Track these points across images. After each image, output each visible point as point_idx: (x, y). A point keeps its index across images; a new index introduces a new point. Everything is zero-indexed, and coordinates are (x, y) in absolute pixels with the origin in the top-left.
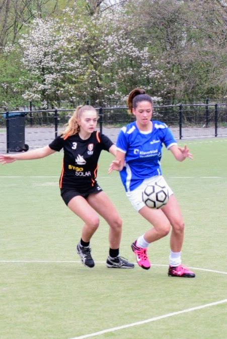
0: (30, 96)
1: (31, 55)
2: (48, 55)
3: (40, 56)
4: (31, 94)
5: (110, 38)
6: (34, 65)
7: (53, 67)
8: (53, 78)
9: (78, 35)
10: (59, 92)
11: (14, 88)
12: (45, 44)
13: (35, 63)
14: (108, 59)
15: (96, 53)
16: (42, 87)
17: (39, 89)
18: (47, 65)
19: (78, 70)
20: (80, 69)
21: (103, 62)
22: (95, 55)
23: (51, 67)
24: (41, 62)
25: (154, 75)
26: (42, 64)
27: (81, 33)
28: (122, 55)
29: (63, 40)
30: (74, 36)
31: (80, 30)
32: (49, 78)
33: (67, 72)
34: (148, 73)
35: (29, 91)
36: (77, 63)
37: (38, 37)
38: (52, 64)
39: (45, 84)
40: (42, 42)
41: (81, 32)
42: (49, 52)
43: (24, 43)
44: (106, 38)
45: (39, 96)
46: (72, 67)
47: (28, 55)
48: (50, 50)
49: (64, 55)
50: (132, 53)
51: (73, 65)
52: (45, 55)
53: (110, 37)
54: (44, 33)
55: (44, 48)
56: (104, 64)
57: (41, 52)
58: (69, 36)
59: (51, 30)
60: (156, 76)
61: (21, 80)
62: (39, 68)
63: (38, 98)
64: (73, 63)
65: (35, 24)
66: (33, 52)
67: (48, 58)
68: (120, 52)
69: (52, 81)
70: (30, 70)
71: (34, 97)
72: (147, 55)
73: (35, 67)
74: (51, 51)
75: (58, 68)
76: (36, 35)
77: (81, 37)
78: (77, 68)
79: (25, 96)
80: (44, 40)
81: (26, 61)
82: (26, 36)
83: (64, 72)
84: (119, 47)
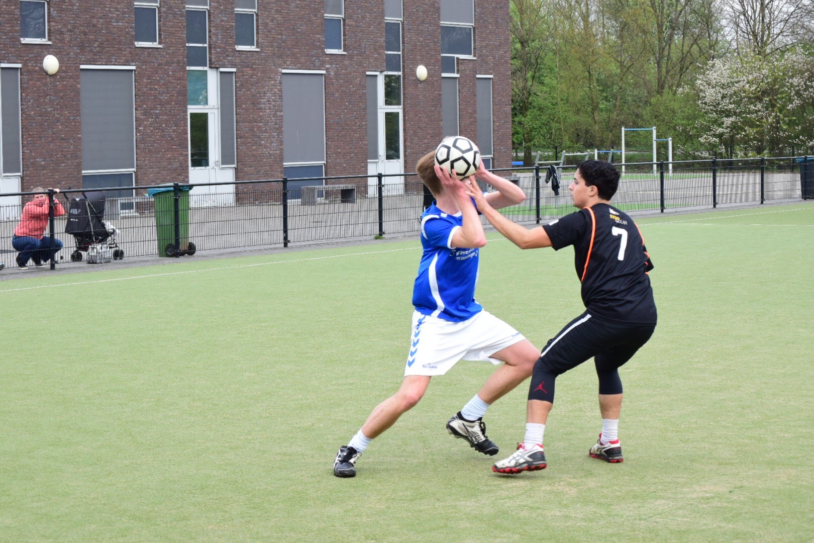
0: (707, 140)
1: (709, 97)
2: (725, 97)
3: (717, 98)
4: (709, 138)
5: (795, 81)
6: (710, 107)
7: (732, 110)
8: (732, 122)
9: (760, 76)
10: (739, 136)
11: (689, 131)
12: (723, 86)
13: (711, 105)
14: (794, 103)
15: (779, 96)
16: (720, 130)
17: (717, 132)
18: (725, 107)
19: (760, 113)
20: (762, 112)
21: (788, 106)
22: (778, 98)
23: (730, 109)
24: (719, 104)
26: (720, 106)
28: (808, 99)
29: (745, 82)
30: (756, 77)
31: (761, 72)
32: (728, 121)
33: (747, 115)
35: (707, 135)
36: (759, 106)
37: (715, 79)
38: (732, 106)
39: (723, 128)
40: (719, 83)
41: (762, 74)
42: (727, 94)
43: (701, 84)
44: (790, 81)
45: (717, 140)
46: (754, 110)
47: (705, 97)
48: (730, 91)
49: (744, 98)
51: (755, 108)
52: (723, 97)
53: (794, 78)
54: (722, 74)
55: (721, 90)
56: (788, 108)
57: (719, 94)
58: (751, 77)
59: (728, 71)
61: (698, 123)
62: (716, 111)
63: (716, 142)
64: (755, 107)
65: (711, 65)
66: (710, 94)
67: (726, 100)
68: (807, 95)
69: (731, 124)
70: (706, 113)
71: (712, 141)
73: (712, 110)
74: (730, 93)
75: (738, 111)
76: (713, 76)
77: (763, 79)
78: (759, 111)
79: (702, 140)
80: (722, 81)
81: (702, 103)
82: (701, 77)
83: (744, 115)
84: (805, 90)
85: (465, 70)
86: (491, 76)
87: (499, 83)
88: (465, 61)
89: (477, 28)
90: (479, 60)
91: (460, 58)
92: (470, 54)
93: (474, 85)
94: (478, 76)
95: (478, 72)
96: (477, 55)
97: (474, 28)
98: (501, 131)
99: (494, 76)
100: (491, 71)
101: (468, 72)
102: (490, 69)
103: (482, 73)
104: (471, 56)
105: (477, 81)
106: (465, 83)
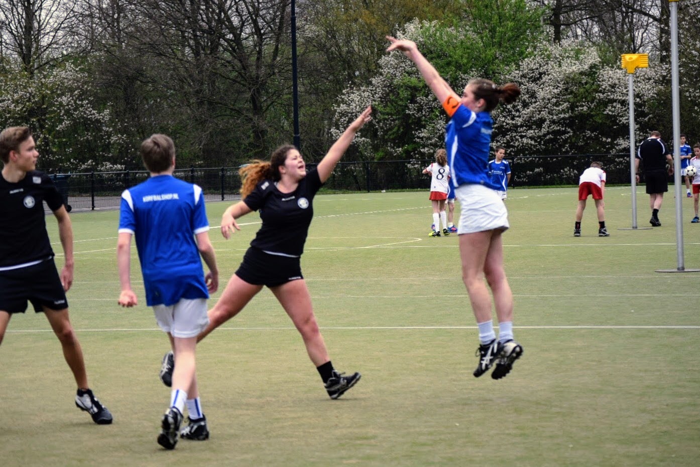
5: (64, 100)
9: (26, 95)
14: (63, 123)
15: (47, 116)
21: (57, 127)
22: (47, 118)
25: (117, 140)
27: (30, 94)
28: (78, 119)
29: (10, 102)
30: (22, 96)
31: (28, 90)
34: (109, 138)
41: (29, 92)
44: (59, 99)
50: (90, 116)
53: (64, 97)
56: (58, 129)
58: (16, 96)
60: (118, 141)
68: (77, 115)
72: (107, 118)
77: (30, 98)
84: (75, 110)
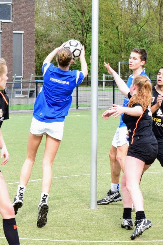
85: (6, 28)
86: (23, 32)
87: (27, 36)
88: (5, 23)
89: (14, 5)
90: (15, 23)
91: (3, 22)
92: (10, 19)
93: (12, 37)
94: (14, 32)
95: (14, 30)
96: (13, 20)
97: (12, 5)
98: (28, 62)
99: (24, 32)
100: (22, 29)
101: (7, 30)
102: (22, 28)
103: (16, 30)
104: (10, 21)
105: (13, 35)
106: (6, 36)
